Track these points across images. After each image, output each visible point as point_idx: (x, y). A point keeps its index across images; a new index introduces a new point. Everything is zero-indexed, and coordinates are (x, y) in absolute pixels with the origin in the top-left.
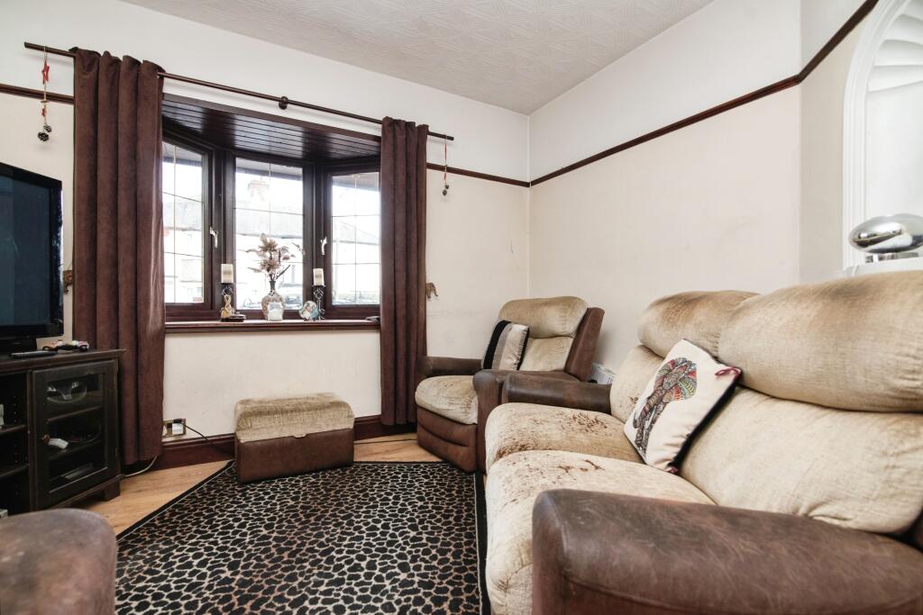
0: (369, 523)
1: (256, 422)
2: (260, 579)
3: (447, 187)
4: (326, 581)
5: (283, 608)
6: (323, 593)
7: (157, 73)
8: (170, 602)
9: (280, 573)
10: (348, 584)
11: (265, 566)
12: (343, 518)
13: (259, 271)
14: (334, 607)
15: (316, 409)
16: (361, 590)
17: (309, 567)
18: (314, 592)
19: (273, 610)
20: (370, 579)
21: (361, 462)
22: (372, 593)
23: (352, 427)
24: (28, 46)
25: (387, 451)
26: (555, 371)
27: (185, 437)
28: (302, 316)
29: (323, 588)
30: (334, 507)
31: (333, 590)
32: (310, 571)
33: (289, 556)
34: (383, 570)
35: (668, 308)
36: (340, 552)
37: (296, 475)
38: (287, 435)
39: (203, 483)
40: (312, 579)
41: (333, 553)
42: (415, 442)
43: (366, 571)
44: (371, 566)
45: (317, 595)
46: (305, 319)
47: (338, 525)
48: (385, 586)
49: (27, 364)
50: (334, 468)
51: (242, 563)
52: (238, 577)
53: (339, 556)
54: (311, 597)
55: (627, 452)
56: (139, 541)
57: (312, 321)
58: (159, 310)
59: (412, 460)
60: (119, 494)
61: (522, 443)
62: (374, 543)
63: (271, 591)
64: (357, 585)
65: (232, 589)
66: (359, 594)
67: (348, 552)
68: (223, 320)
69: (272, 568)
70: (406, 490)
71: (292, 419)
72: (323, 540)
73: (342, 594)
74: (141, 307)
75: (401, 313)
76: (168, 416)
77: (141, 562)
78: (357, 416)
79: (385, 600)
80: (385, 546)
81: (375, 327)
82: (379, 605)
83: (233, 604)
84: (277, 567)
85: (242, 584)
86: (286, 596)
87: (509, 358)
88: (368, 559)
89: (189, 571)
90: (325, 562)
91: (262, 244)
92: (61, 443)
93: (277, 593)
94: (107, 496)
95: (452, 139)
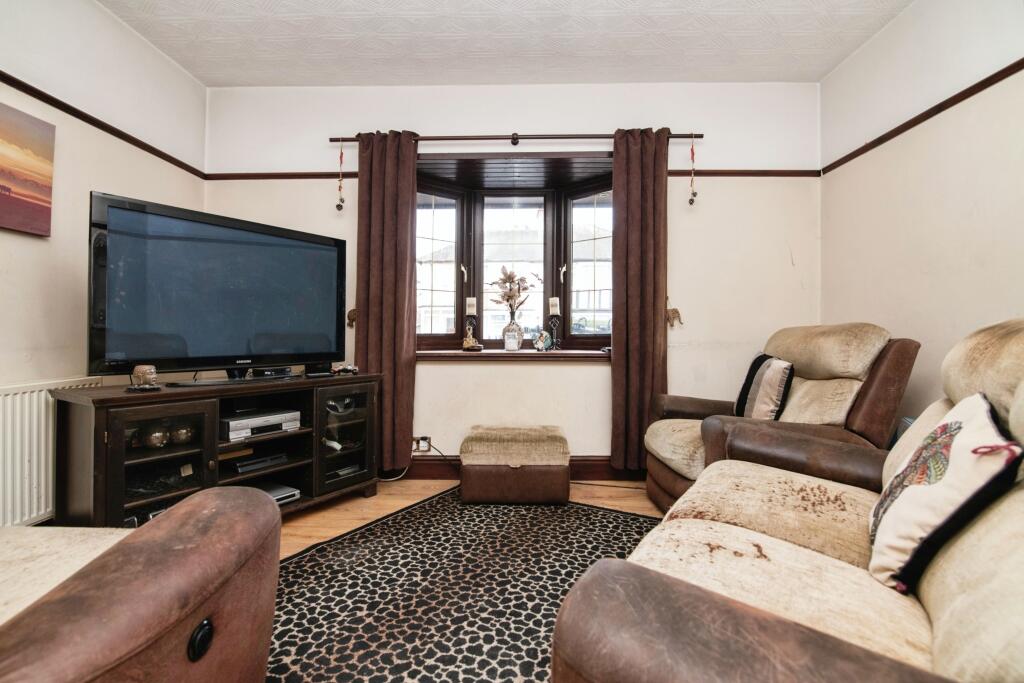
0: (555, 566)
1: (477, 447)
2: (440, 590)
3: (695, 194)
4: (490, 609)
5: (446, 621)
6: (482, 619)
7: (414, 138)
8: (372, 588)
9: (457, 590)
10: (508, 619)
11: (448, 580)
12: (533, 556)
13: (500, 302)
14: (486, 635)
15: (531, 441)
16: (517, 629)
17: (482, 592)
18: (475, 616)
19: (437, 620)
20: (530, 620)
21: (578, 504)
22: (525, 634)
23: (567, 464)
24: (332, 140)
25: (611, 497)
26: (828, 425)
27: (429, 454)
28: (536, 346)
29: (484, 615)
30: (530, 543)
31: (492, 619)
32: (481, 596)
33: (471, 578)
34: (544, 616)
35: (979, 344)
36: (514, 587)
37: (511, 505)
38: (503, 463)
39: (433, 497)
40: (480, 603)
41: (508, 586)
42: (645, 491)
43: (529, 611)
44: (536, 609)
45: (477, 620)
46: (538, 350)
47: (526, 561)
48: (540, 632)
49: (313, 383)
50: (548, 504)
51: (433, 573)
52: (424, 584)
53: (512, 590)
54: (471, 619)
55: (857, 549)
56: (372, 534)
57: (544, 351)
58: (412, 340)
59: (632, 512)
60: (375, 494)
61: (701, 509)
62: (550, 588)
63: (442, 603)
64: (514, 622)
65: (416, 591)
66: (513, 631)
67: (521, 589)
68: (465, 350)
69: (454, 584)
70: (610, 541)
71: (507, 449)
72: (506, 571)
73: (498, 626)
74: (398, 339)
75: (635, 343)
76: (417, 433)
77: (367, 551)
78: (572, 454)
79: (533, 645)
80: (559, 593)
81: (606, 359)
82: (525, 647)
83: (411, 605)
84: (458, 584)
85: (426, 590)
86: (452, 612)
87: (765, 403)
88: (537, 601)
89: (394, 567)
90: (498, 593)
91: (502, 276)
92: (337, 446)
93: (447, 607)
94: (367, 494)
95: (701, 136)
